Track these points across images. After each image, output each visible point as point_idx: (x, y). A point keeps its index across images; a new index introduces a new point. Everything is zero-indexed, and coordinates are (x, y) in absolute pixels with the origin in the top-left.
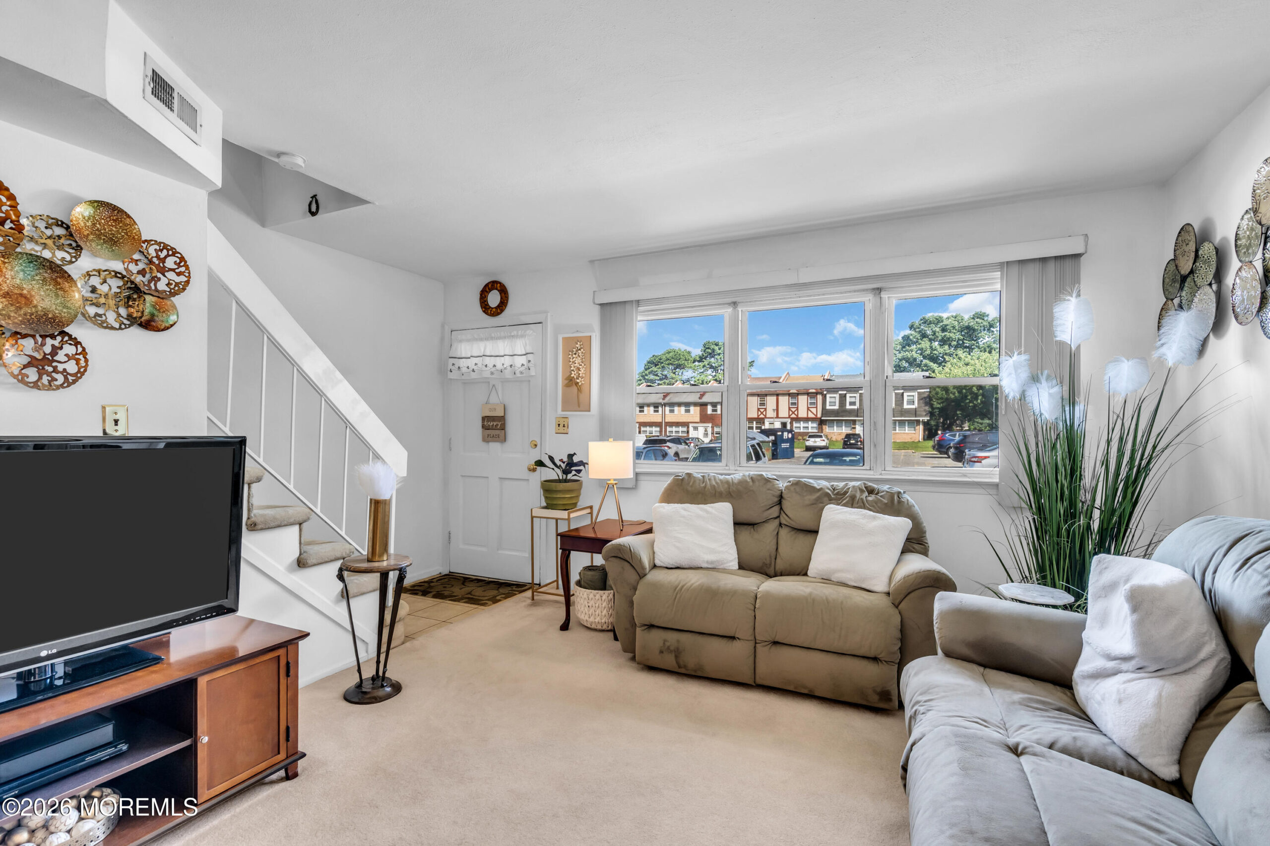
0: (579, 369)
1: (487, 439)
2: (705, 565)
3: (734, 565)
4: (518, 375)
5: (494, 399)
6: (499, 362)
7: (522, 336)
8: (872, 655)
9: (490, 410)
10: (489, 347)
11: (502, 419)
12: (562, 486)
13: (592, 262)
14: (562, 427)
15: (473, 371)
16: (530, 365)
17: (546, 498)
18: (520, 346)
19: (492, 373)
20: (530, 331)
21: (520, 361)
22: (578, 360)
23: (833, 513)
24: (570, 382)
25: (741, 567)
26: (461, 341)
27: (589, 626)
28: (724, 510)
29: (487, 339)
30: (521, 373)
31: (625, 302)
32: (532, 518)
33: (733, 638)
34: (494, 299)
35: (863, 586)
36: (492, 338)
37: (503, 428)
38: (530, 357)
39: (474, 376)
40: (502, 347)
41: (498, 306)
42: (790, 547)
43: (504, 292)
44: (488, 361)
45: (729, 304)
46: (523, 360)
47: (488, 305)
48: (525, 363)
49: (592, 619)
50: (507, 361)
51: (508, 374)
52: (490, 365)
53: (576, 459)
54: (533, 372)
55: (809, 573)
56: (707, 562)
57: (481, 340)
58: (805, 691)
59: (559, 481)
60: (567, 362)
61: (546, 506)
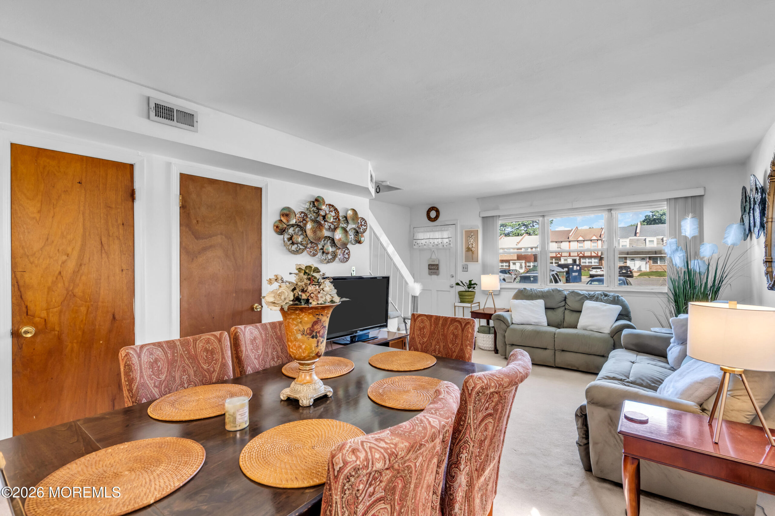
0: (472, 244)
1: (430, 274)
2: (533, 324)
3: (546, 324)
4: (445, 246)
5: (434, 257)
6: (436, 241)
7: (447, 230)
8: (602, 354)
9: (432, 261)
10: (431, 235)
11: (438, 265)
12: (467, 293)
13: (478, 199)
14: (465, 269)
15: (425, 245)
16: (450, 242)
17: (460, 298)
18: (445, 234)
19: (433, 246)
20: (451, 228)
21: (446, 241)
22: (472, 240)
23: (588, 304)
24: (469, 249)
25: (548, 325)
26: (419, 232)
27: (483, 348)
28: (540, 303)
29: (431, 232)
30: (446, 246)
31: (493, 216)
32: (455, 306)
33: (546, 349)
34: (433, 214)
35: (600, 331)
36: (433, 231)
37: (438, 269)
38: (450, 239)
39: (425, 247)
40: (437, 235)
41: (435, 217)
42: (569, 317)
43: (437, 211)
44: (431, 241)
45: (541, 216)
46: (447, 240)
47: (430, 217)
48: (448, 241)
49: (485, 346)
50: (440, 241)
51: (440, 246)
52: (432, 243)
53: (473, 282)
54: (452, 245)
55: (578, 327)
56: (534, 322)
57: (428, 232)
58: (575, 369)
59: (466, 291)
60: (467, 241)
61: (461, 302)
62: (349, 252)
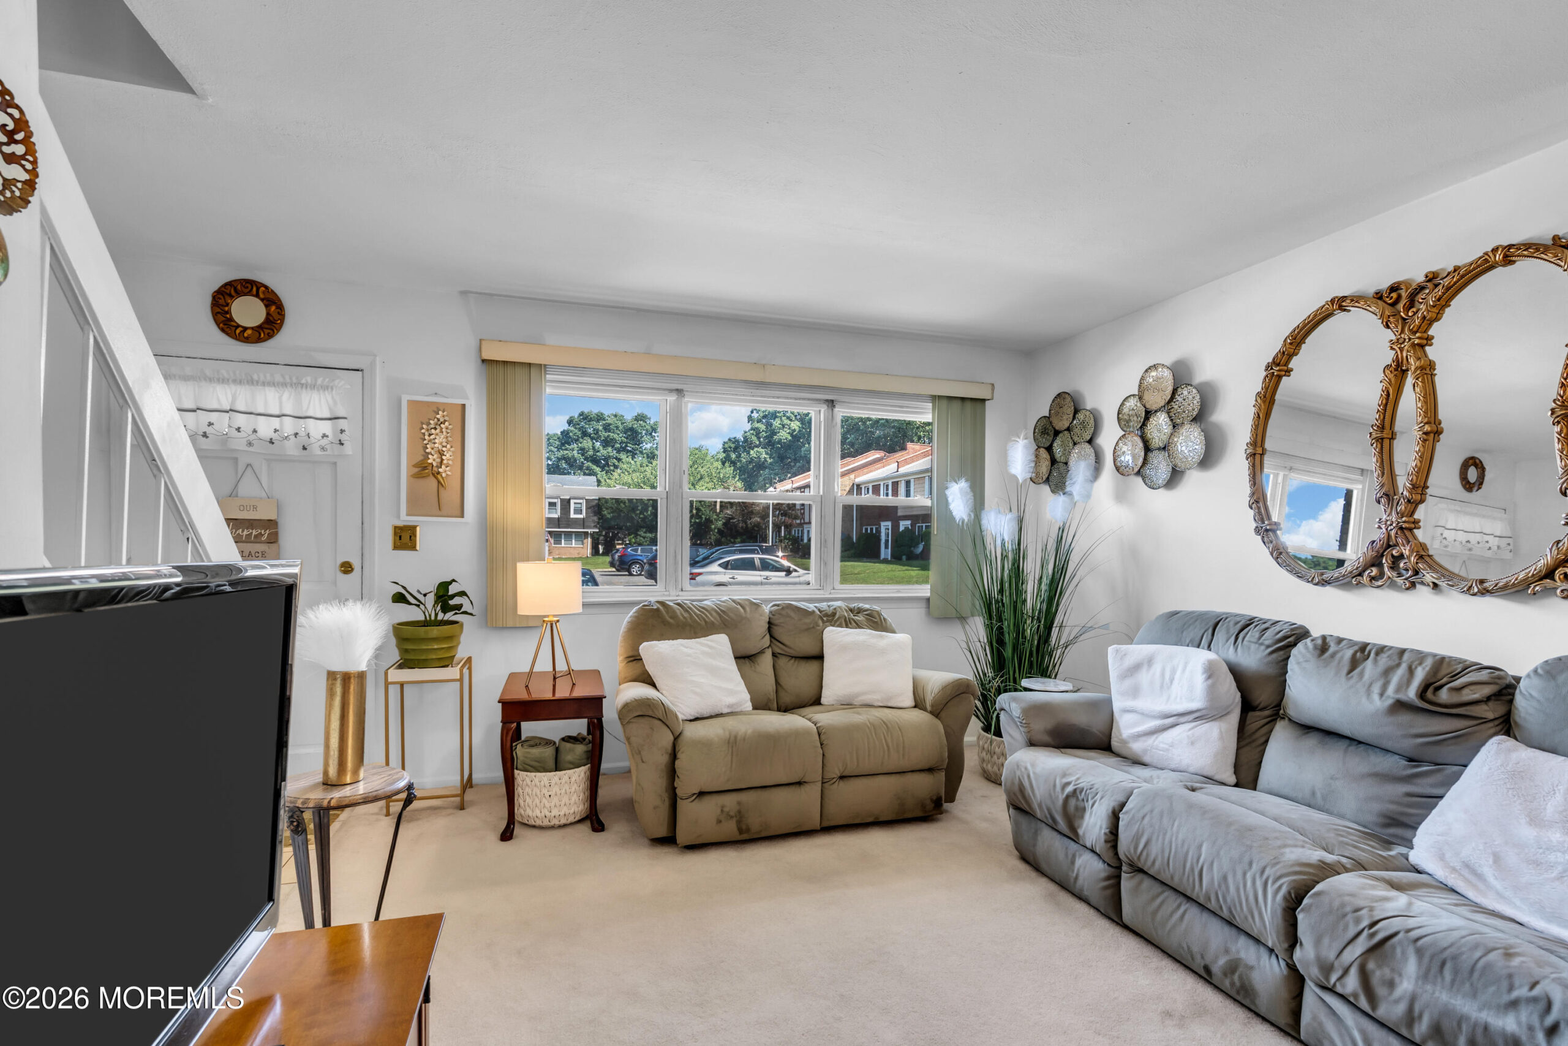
0: (441, 454)
2: (725, 711)
3: (748, 706)
4: (315, 450)
5: (247, 489)
6: (265, 426)
7: (325, 388)
8: (927, 767)
9: (244, 508)
10: (243, 397)
11: (272, 525)
12: (435, 631)
13: (464, 293)
14: (405, 538)
15: (205, 435)
16: (343, 437)
17: (403, 651)
18: (317, 403)
19: (250, 444)
20: (344, 381)
21: (317, 429)
22: (440, 439)
23: (833, 636)
24: (423, 470)
25: (755, 708)
27: (546, 823)
29: (238, 382)
30: (323, 449)
31: (529, 365)
32: (387, 684)
33: (799, 783)
34: (247, 311)
35: (890, 704)
36: (251, 382)
37: (276, 535)
38: (342, 424)
40: (270, 399)
41: (260, 328)
42: (798, 677)
43: (275, 305)
44: (240, 420)
45: (671, 391)
46: (326, 427)
47: (231, 319)
48: (329, 432)
50: (288, 426)
51: (291, 448)
52: (247, 430)
53: (453, 589)
54: (348, 449)
55: (823, 700)
56: (729, 707)
57: (221, 381)
58: (871, 820)
59: (426, 623)
60: (420, 440)
61: (405, 664)
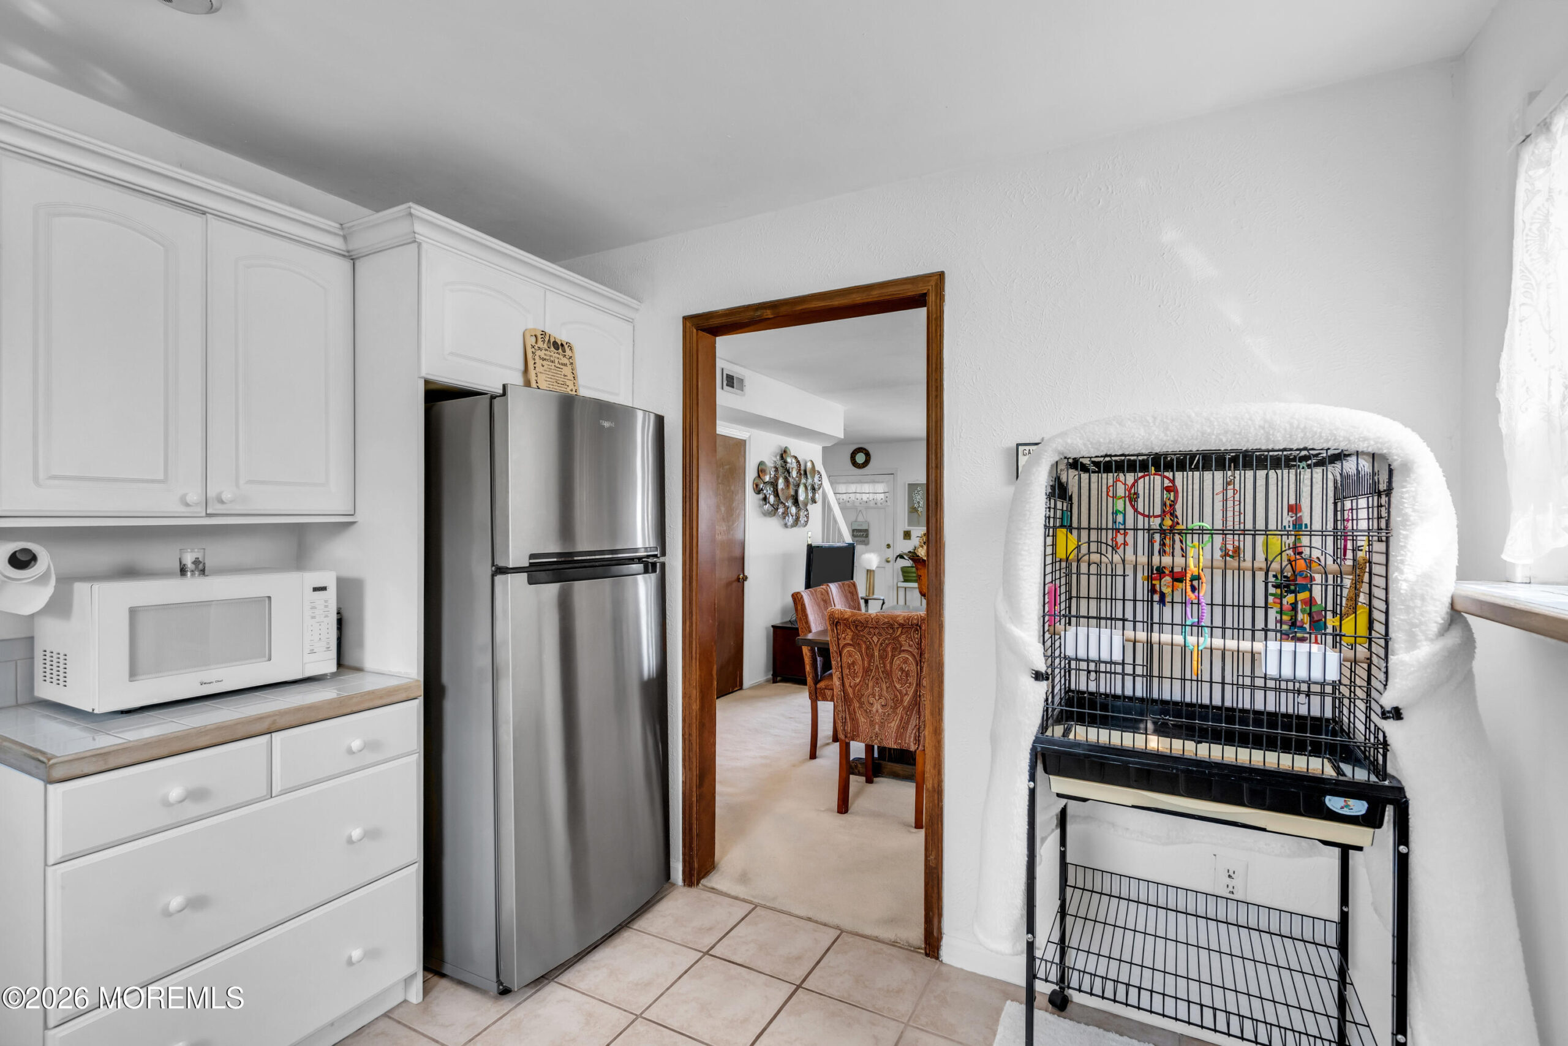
0: (919, 503)
4: (879, 505)
5: (860, 519)
6: (865, 497)
7: (881, 482)
9: (859, 525)
10: (859, 488)
11: (866, 531)
14: (908, 535)
15: (848, 502)
16: (887, 499)
17: (904, 576)
18: (880, 487)
19: (860, 503)
20: (888, 479)
21: (879, 497)
22: (919, 497)
24: (913, 509)
26: (839, 483)
29: (857, 483)
30: (881, 504)
32: (898, 587)
34: (860, 458)
36: (861, 482)
37: (867, 536)
38: (887, 494)
39: (848, 504)
40: (867, 488)
41: (864, 463)
43: (868, 455)
44: (858, 496)
46: (882, 496)
47: (856, 461)
48: (883, 498)
50: (871, 496)
51: (872, 504)
52: (860, 499)
54: (889, 503)
57: (853, 483)
59: (912, 567)
60: (912, 498)
61: (905, 581)
62: (808, 514)
